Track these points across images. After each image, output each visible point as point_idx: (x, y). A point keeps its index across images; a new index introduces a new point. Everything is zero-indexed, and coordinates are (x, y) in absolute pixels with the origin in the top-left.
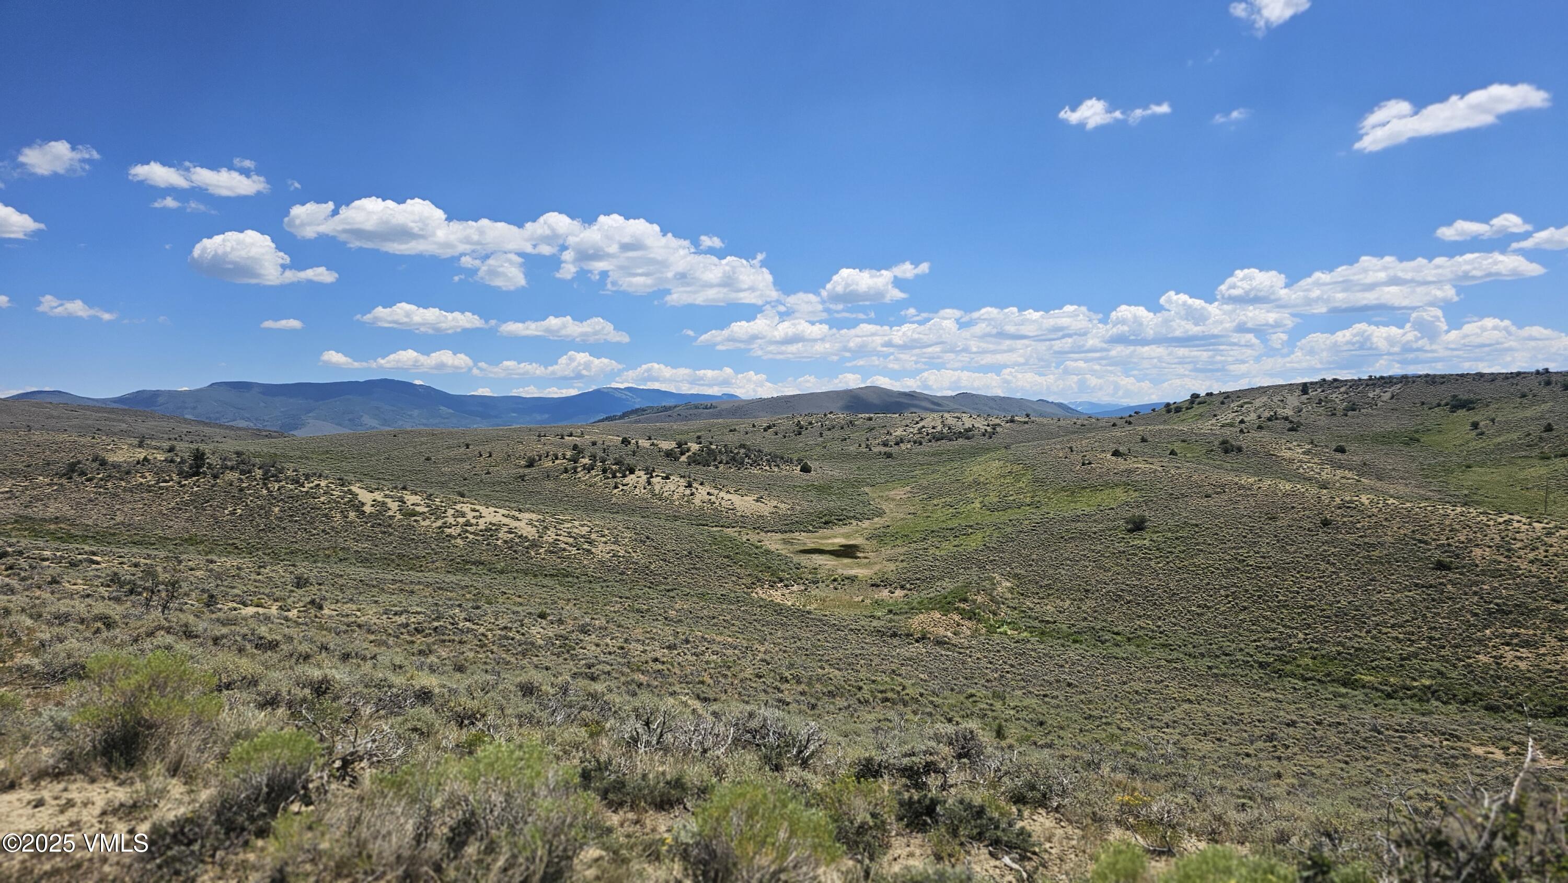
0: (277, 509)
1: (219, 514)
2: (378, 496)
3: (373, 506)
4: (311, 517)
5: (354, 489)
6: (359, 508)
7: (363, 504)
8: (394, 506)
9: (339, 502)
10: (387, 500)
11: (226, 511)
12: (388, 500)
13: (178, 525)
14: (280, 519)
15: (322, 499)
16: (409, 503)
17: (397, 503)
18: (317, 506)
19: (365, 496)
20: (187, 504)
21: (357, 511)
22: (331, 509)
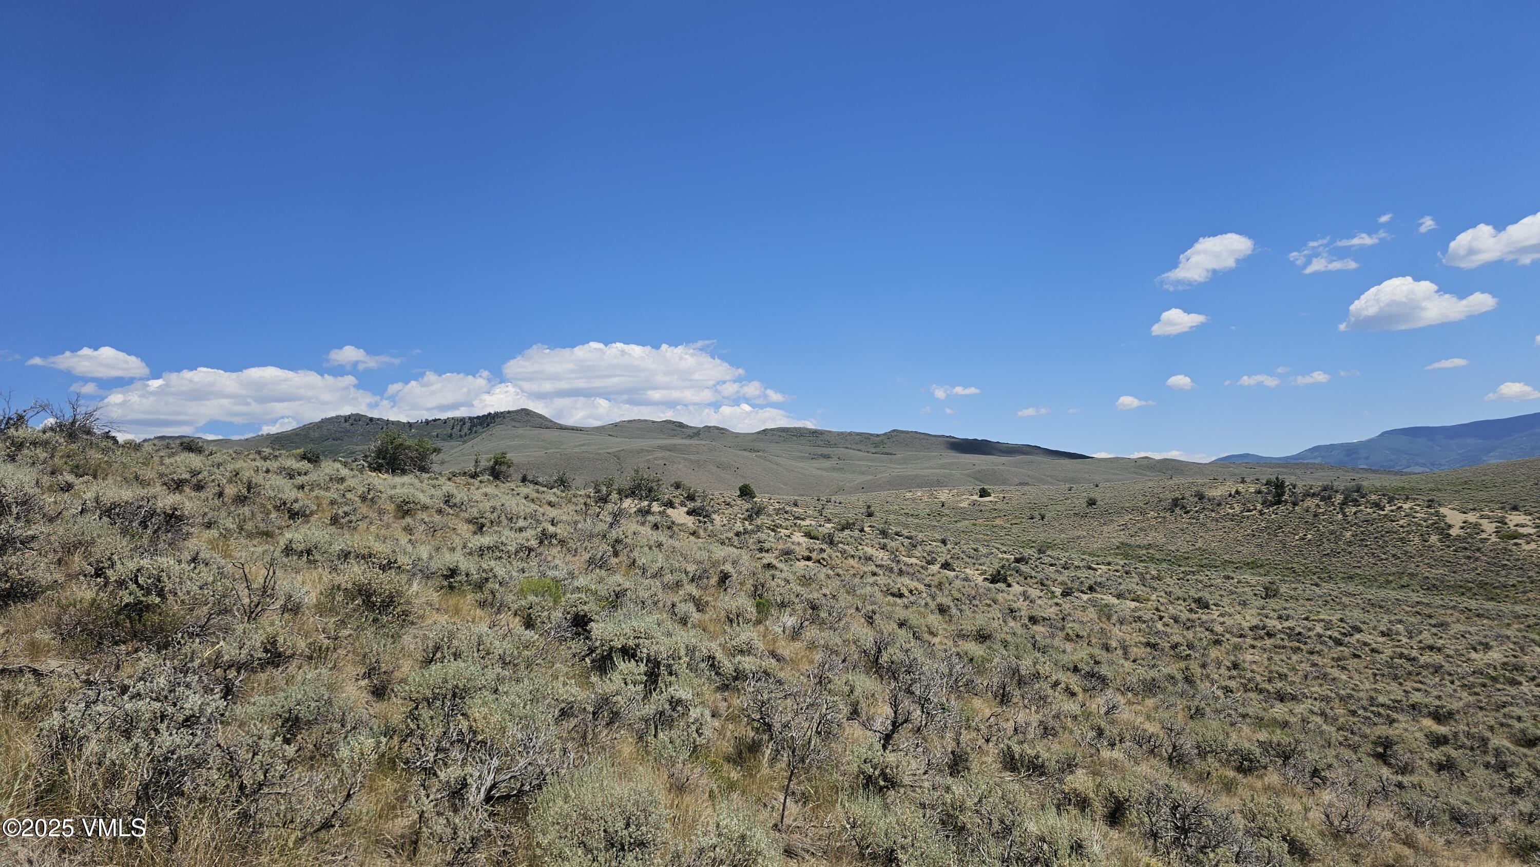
0: (1348, 534)
1: (1289, 540)
2: (1472, 517)
3: (1462, 528)
4: (1385, 542)
5: (1442, 510)
6: (1443, 531)
7: (1450, 526)
8: (1489, 527)
9: (1420, 525)
10: (1481, 521)
11: (1297, 537)
12: (1484, 522)
13: (1247, 551)
14: (1350, 543)
15: (1401, 522)
16: (1511, 524)
17: (1494, 525)
18: (1394, 530)
19: (1454, 518)
20: (1262, 531)
21: (1441, 534)
22: (1409, 533)
